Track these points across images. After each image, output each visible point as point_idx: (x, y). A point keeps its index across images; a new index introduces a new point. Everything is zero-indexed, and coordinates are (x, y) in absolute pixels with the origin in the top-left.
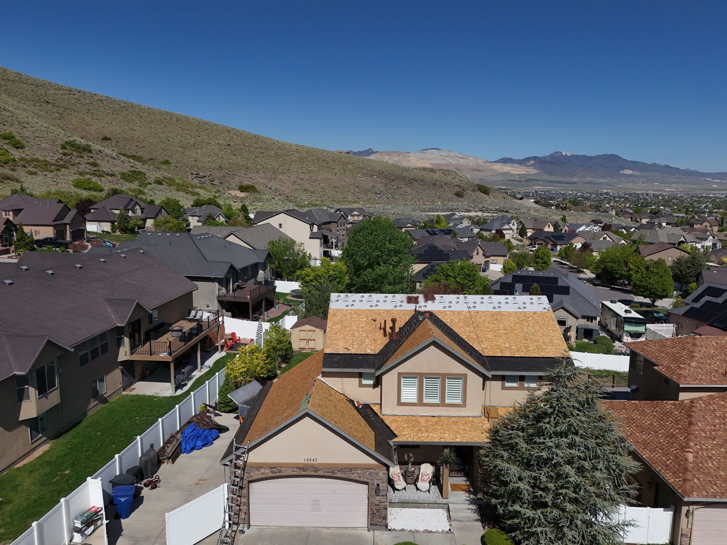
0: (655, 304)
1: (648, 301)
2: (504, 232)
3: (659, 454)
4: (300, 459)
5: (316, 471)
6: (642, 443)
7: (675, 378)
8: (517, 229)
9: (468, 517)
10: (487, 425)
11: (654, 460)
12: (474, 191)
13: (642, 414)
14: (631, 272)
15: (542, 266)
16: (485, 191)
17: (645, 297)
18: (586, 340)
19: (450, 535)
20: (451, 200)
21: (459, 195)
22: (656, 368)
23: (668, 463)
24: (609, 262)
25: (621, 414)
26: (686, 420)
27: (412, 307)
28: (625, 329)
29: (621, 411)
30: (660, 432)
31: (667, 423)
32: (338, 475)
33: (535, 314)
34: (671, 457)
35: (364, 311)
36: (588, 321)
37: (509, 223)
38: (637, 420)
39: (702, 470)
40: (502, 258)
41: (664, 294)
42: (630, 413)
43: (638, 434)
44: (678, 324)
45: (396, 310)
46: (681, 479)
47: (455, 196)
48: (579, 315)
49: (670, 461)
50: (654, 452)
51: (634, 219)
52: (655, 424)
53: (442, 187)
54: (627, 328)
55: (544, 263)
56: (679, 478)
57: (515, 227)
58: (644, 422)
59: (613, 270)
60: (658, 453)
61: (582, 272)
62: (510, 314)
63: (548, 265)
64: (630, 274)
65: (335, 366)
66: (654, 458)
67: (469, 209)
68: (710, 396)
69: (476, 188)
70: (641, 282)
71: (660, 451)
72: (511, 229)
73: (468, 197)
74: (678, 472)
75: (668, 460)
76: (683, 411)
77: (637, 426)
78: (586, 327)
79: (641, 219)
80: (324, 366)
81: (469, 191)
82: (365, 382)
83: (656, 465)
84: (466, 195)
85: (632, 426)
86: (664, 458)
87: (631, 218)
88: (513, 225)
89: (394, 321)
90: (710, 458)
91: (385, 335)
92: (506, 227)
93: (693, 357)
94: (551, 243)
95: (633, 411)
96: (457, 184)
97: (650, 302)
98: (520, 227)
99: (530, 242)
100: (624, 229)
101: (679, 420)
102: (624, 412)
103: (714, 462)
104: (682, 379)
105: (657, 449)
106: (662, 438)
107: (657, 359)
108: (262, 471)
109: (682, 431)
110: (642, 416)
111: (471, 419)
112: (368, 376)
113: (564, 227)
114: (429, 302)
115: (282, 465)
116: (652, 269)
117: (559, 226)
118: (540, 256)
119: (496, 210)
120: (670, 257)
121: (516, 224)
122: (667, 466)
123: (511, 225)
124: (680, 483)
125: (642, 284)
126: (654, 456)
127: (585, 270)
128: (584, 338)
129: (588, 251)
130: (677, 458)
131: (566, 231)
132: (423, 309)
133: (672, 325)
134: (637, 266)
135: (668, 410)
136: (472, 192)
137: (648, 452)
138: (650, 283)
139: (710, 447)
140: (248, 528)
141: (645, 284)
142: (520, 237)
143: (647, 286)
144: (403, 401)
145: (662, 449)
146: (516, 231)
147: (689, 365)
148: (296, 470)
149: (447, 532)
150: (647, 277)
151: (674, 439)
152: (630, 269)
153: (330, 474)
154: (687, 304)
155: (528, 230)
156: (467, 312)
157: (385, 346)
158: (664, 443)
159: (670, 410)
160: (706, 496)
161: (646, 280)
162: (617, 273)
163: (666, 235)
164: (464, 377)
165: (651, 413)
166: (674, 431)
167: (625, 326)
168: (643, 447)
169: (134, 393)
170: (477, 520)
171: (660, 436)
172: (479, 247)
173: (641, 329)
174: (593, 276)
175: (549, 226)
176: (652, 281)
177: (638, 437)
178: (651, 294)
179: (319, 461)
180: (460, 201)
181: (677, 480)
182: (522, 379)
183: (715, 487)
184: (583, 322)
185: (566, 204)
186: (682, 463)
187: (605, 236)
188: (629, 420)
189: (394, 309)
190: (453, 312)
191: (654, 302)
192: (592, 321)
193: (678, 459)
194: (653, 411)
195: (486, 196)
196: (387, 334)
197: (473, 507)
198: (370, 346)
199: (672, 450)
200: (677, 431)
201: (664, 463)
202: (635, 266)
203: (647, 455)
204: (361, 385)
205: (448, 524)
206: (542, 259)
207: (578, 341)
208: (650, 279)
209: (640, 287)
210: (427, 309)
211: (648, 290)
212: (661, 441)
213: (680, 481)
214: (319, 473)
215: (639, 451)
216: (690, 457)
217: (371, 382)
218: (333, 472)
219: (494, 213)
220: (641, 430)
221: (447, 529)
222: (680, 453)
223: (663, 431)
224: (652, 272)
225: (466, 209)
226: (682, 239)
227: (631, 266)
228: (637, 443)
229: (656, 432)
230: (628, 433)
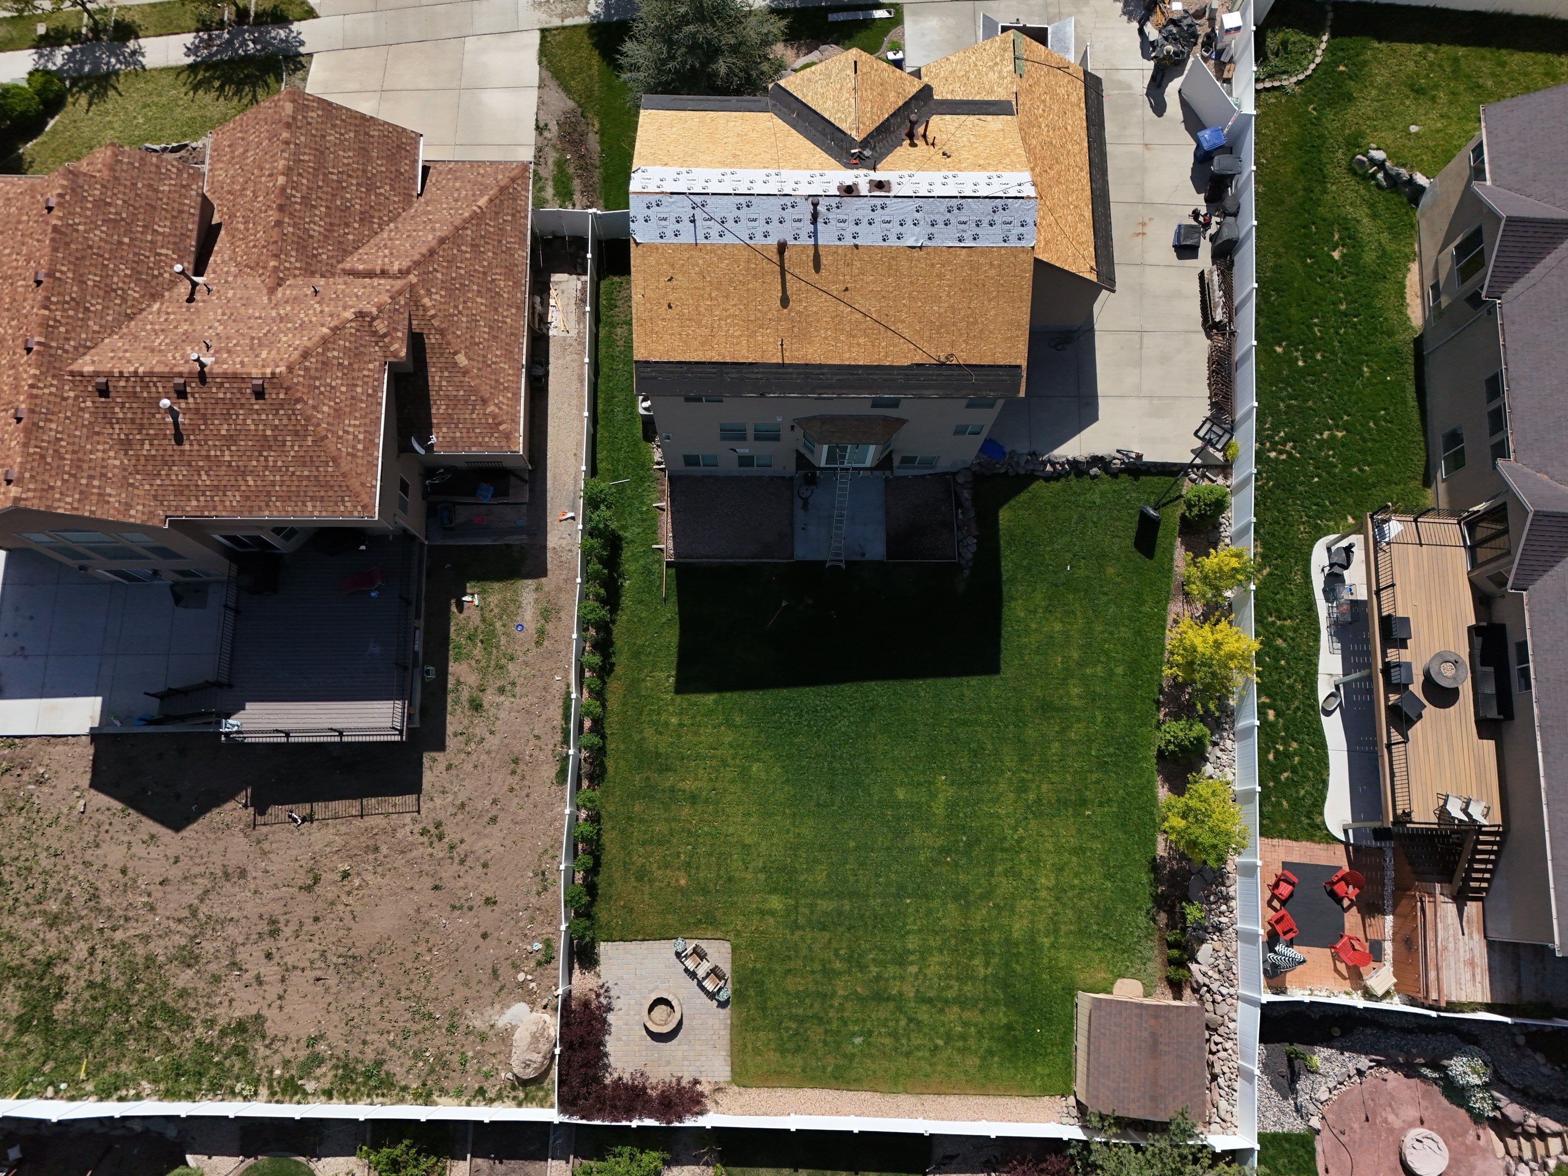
3: (508, 240)
6: (511, 277)
23: (509, 218)
25: (497, 356)
27: (881, 175)
29: (493, 363)
30: (481, 270)
31: (462, 272)
33: (666, 164)
34: (501, 221)
35: (965, 169)
38: (487, 322)
39: (482, 187)
42: (486, 344)
43: (506, 295)
45: (910, 169)
46: (515, 186)
49: (505, 218)
50: (510, 249)
52: (475, 288)
56: (516, 189)
58: (483, 308)
60: (507, 242)
66: (517, 240)
71: (504, 242)
74: (511, 196)
101: (448, 261)
109: (460, 241)
114: (849, 182)
122: (513, 215)
124: (520, 182)
126: (515, 243)
130: (496, 213)
132: (862, 172)
135: (443, 293)
137: (516, 256)
139: (445, 211)
145: (500, 241)
151: (477, 241)
158: (490, 247)
159: (442, 288)
165: (465, 312)
166: (466, 252)
168: (516, 269)
171: (485, 263)
177: (508, 293)
181: (519, 189)
183: (482, 172)
186: (497, 201)
188: (495, 333)
189: (913, 172)
190: (808, 168)
193: (497, 210)
194: (460, 312)
199: (491, 229)
200: (464, 248)
201: (514, 222)
203: (520, 252)
210: (855, 172)
212: (490, 254)
213: (518, 184)
216: (483, 202)
222: (488, 215)
228: (517, 284)
229: (485, 273)
230: (514, 311)
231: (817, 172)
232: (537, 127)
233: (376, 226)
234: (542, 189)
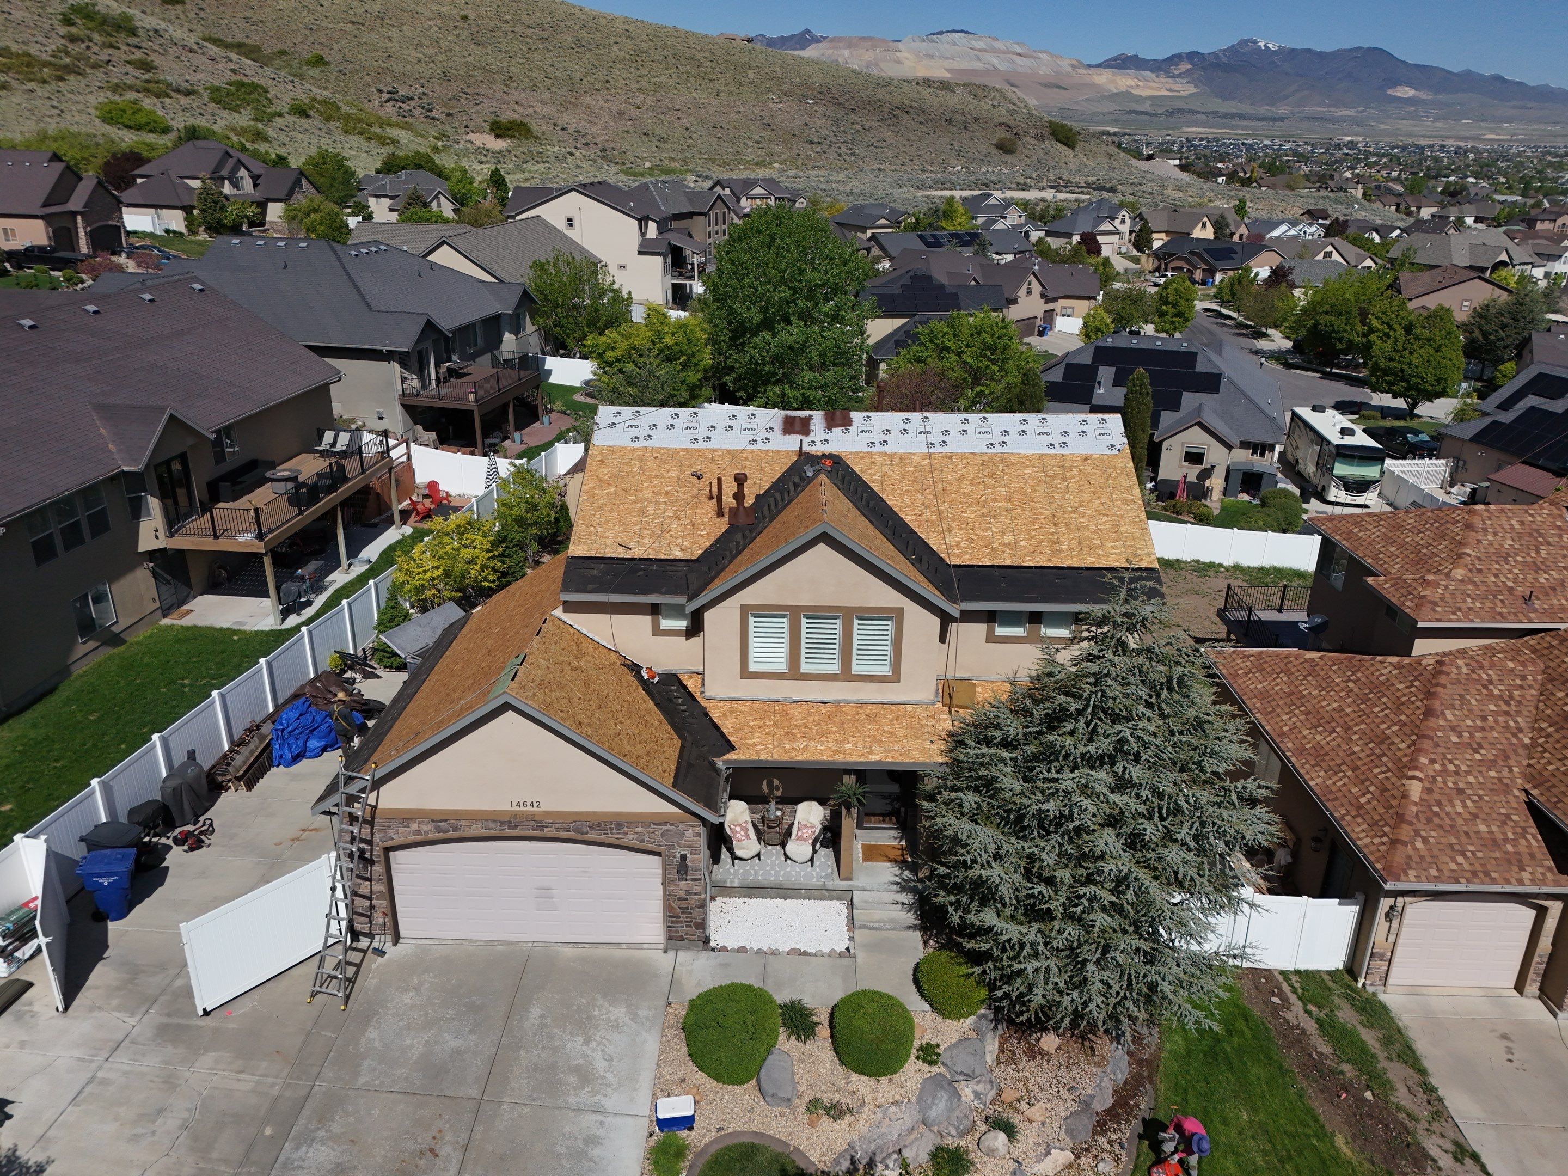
0: (1416, 411)
1: (1400, 403)
2: (1100, 239)
3: (1346, 780)
4: (501, 803)
5: (541, 827)
6: (1312, 751)
7: (1408, 606)
8: (1131, 232)
9: (892, 921)
10: (946, 724)
11: (1331, 792)
12: (1041, 138)
13: (1324, 685)
14: (1372, 337)
15: (1173, 323)
16: (1067, 138)
17: (1395, 397)
18: (1245, 497)
19: (846, 961)
20: (986, 159)
21: (1005, 148)
22: (1370, 580)
23: (1363, 800)
24: (1326, 313)
25: (1278, 684)
26: (1419, 703)
27: (792, 442)
28: (1335, 472)
29: (1278, 677)
30: (1355, 729)
31: (1376, 710)
32: (592, 836)
33: (1086, 459)
34: (1372, 789)
35: (677, 451)
36: (1254, 453)
37: (1114, 218)
38: (1310, 698)
39: (1436, 821)
40: (1086, 302)
41: (1439, 389)
42: (1297, 683)
43: (1306, 732)
44: (1457, 459)
45: (752, 452)
46: (1385, 839)
47: (995, 151)
48: (1234, 440)
49: (1369, 796)
50: (1336, 773)
51: (1403, 206)
52: (1348, 710)
53: (966, 128)
54: (1341, 469)
55: (1176, 315)
56: (1381, 837)
57: (1125, 229)
58: (1324, 703)
59: (1334, 331)
60: (1345, 776)
61: (1265, 335)
62: (1025, 461)
63: (1187, 320)
64: (1369, 341)
65: (590, 587)
66: (1334, 789)
67: (1025, 184)
68: (1486, 647)
69: (1046, 132)
70: (1390, 360)
71: (1349, 773)
72: (1116, 232)
73: (1026, 152)
74: (1381, 823)
75: (1364, 795)
76: (1416, 683)
77: (1307, 713)
78: (1249, 468)
79: (1419, 208)
80: (566, 588)
81: (1028, 139)
82: (666, 624)
83: (1337, 803)
84: (1020, 148)
85: (1297, 712)
86: (1355, 790)
87: (1398, 205)
88: (1123, 222)
89: (740, 480)
90: (1460, 791)
91: (720, 513)
92: (1106, 226)
93: (1461, 556)
94: (1203, 266)
95: (1305, 677)
96: (1002, 120)
97: (1405, 406)
98: (1137, 228)
99: (1156, 263)
100: (1377, 231)
101: (1403, 704)
102: (1285, 679)
103: (1469, 803)
104: (1427, 608)
105: (1344, 768)
106: (1360, 742)
107: (1376, 558)
108: (414, 826)
109: (1406, 729)
110: (1324, 689)
111: (910, 708)
112: (677, 611)
113: (1238, 227)
114: (837, 431)
115: (458, 815)
116: (1418, 331)
117: (1227, 226)
118: (1171, 298)
119: (1088, 185)
120: (1467, 300)
121: (1128, 221)
122: (1361, 806)
123: (1117, 222)
124: (1382, 848)
125: (1393, 364)
126: (1334, 783)
127: (1270, 331)
128: (1242, 492)
129: (1283, 286)
130: (1385, 790)
131: (1241, 236)
132: (818, 449)
133: (1444, 461)
134: (1388, 324)
135: (1382, 678)
136: (1036, 142)
137: (1322, 774)
138: (1410, 363)
139: (1464, 768)
140: (396, 943)
141: (1399, 366)
142: (1135, 252)
143: (1402, 371)
144: (753, 667)
145: (1355, 769)
146: (1127, 237)
147: (1448, 575)
148: (492, 825)
149: (841, 955)
150: (1405, 349)
151: (1384, 747)
152: (1371, 331)
153: (572, 835)
154: (1485, 414)
155: (1155, 236)
156: (924, 457)
157: (717, 541)
158: (1362, 755)
159: (1388, 680)
160: (1437, 879)
161: (1402, 357)
162: (1340, 340)
163: (1467, 247)
164: (897, 615)
165: (1343, 685)
166: (1389, 728)
167: (1337, 465)
168: (1313, 762)
169: (187, 621)
170: (914, 927)
171: (1355, 737)
172: (1032, 278)
173: (1371, 472)
174: (1288, 344)
175: (1204, 225)
176: (1415, 359)
177: (1305, 737)
178: (1408, 389)
179: (544, 808)
180: (1006, 163)
181: (1377, 841)
182: (1036, 618)
183: (1460, 859)
184: (1242, 456)
185: (1252, 172)
186: (1395, 803)
187: (1330, 248)
188: (1293, 697)
189: (749, 447)
190: (890, 456)
191: (1413, 406)
192: (1262, 455)
193: (1387, 794)
194: (1349, 680)
195: (1069, 152)
196: (726, 511)
197: (907, 898)
198: (680, 540)
199: (1376, 771)
200: (1395, 728)
201: (1354, 801)
202: (1383, 323)
203: (1319, 780)
204: (657, 631)
205: (846, 935)
206: (1175, 306)
207: (1227, 499)
208: (1411, 353)
209: (1386, 372)
210: (827, 449)
211: (1403, 380)
212: (1356, 749)
213: (1383, 843)
214: (547, 832)
215: (1302, 771)
216: (1415, 790)
217: (682, 624)
218: (578, 831)
219: (1082, 193)
220: (1314, 721)
221: (841, 947)
222: (1394, 780)
223: (1363, 726)
224: (1417, 338)
225: (1018, 184)
226: (1504, 257)
227: (1374, 323)
228: (1301, 751)
229: (1348, 729)
230: (1286, 729)
231: (878, 448)
232: (1475, 1157)
233: (1544, 725)
234: (1387, 1042)
